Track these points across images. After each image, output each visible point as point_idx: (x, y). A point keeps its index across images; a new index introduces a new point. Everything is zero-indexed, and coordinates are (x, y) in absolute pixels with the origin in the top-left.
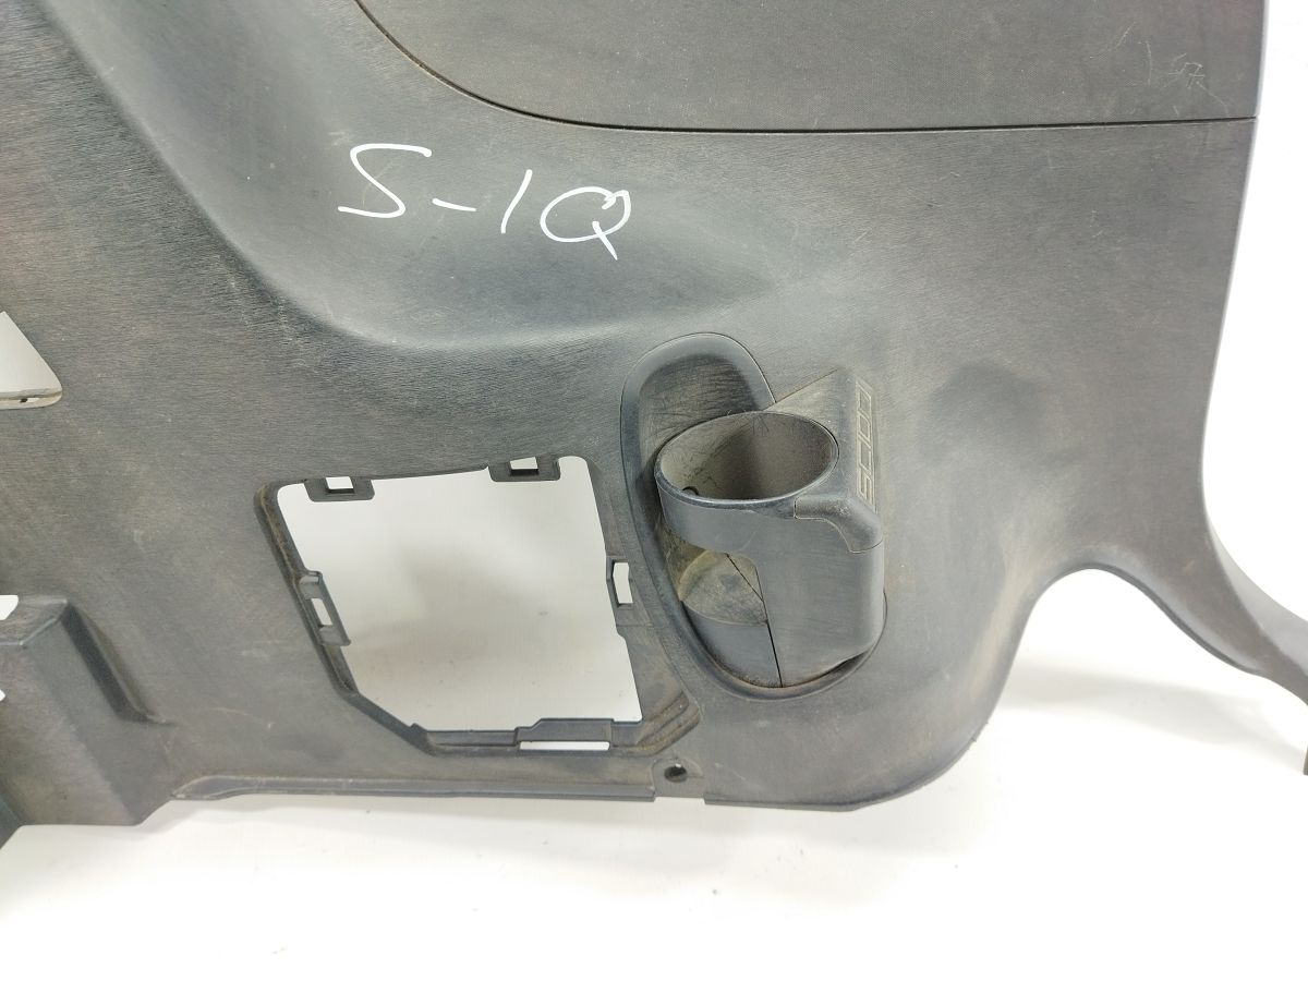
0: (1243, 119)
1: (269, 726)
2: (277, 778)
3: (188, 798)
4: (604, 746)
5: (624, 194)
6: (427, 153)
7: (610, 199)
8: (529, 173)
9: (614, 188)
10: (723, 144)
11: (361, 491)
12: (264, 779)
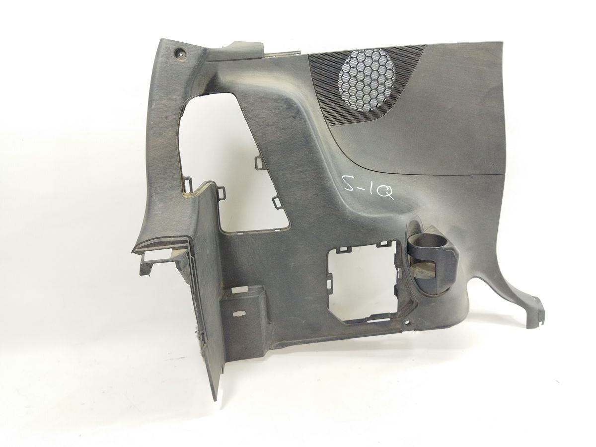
0: (503, 174)
1: (304, 322)
2: (299, 340)
3: (275, 348)
4: (389, 319)
5: (390, 187)
6: (353, 178)
7: (388, 188)
8: (372, 182)
9: (388, 186)
10: (403, 177)
11: (349, 250)
12: (295, 341)
